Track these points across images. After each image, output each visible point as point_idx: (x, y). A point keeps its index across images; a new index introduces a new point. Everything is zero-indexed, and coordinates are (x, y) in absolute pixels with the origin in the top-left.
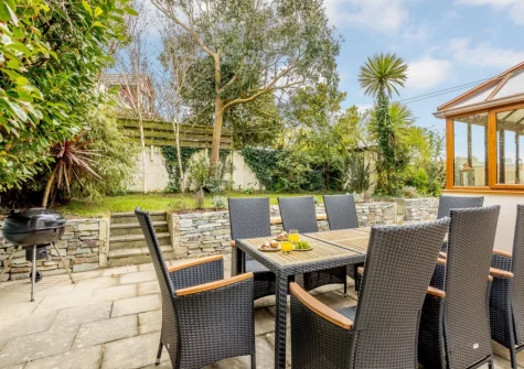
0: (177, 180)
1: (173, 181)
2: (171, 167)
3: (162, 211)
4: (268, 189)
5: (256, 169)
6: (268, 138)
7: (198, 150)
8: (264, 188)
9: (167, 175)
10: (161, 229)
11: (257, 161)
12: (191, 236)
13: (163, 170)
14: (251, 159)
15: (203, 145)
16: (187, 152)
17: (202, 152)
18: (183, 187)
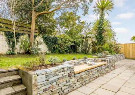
0: (13, 49)
1: (11, 49)
2: (9, 42)
3: (14, 68)
4: (52, 52)
5: (47, 44)
6: (50, 32)
7: (23, 34)
8: (50, 52)
9: (7, 46)
10: (17, 82)
11: (48, 40)
12: (45, 88)
13: (5, 43)
14: (46, 40)
15: (26, 33)
16: (18, 35)
17: (25, 36)
18: (16, 52)
